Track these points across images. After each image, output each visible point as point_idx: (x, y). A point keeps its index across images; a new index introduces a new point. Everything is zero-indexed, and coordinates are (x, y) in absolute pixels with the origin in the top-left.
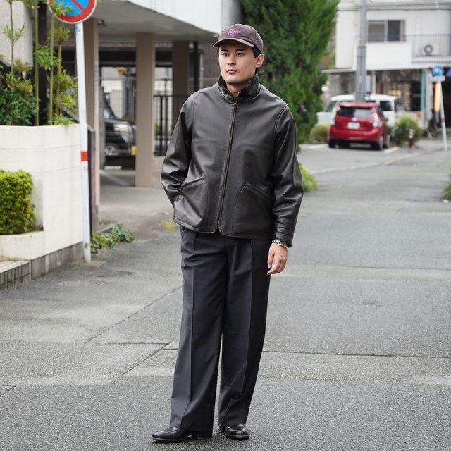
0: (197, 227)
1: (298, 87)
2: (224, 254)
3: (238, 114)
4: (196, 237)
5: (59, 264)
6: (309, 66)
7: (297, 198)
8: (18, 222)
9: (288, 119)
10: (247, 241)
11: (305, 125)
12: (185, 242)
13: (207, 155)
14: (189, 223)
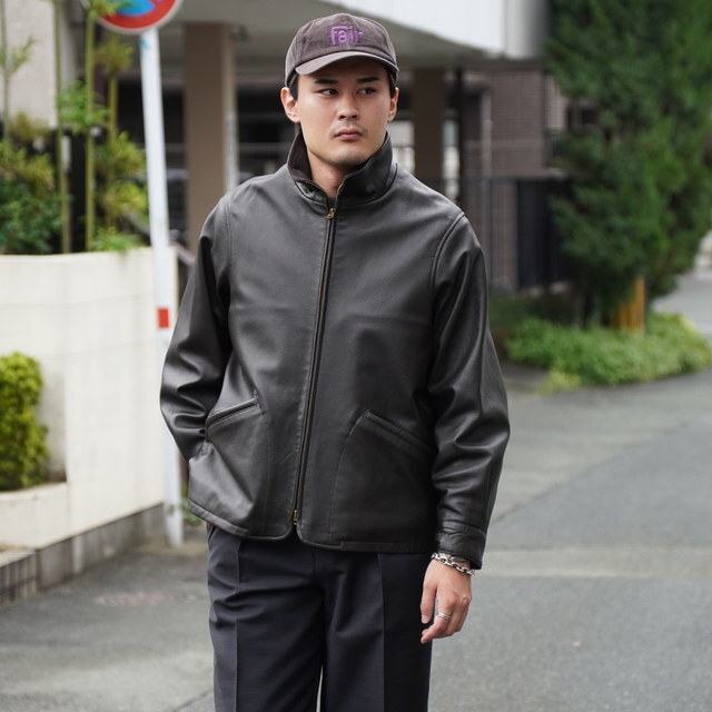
0: (242, 524)
1: (669, 156)
2: (315, 592)
3: (340, 242)
4: (242, 549)
6: (693, 112)
7: (491, 445)
9: (464, 249)
10: (370, 557)
12: (216, 561)
13: (265, 344)
14: (224, 516)
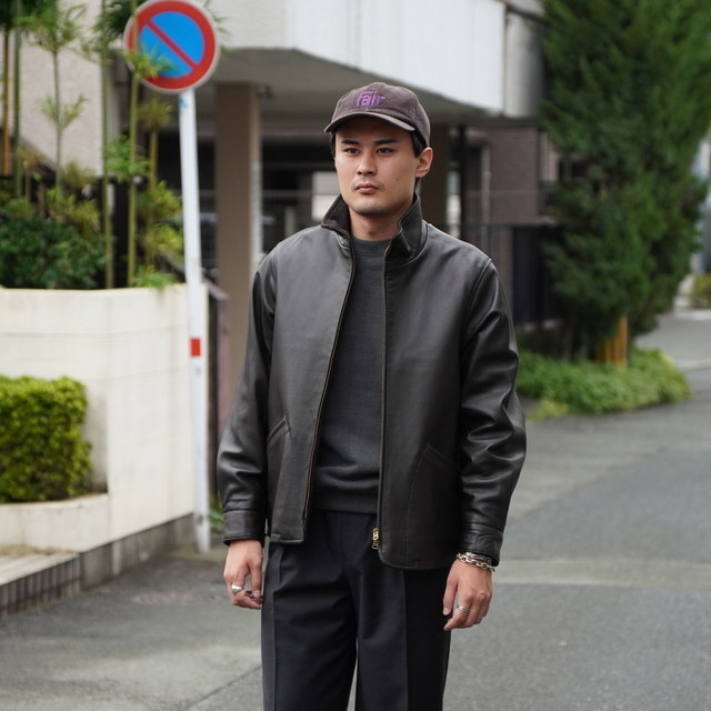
1: (651, 207)
5: (144, 556)
6: (674, 167)
7: (513, 459)
8: (56, 477)
11: (664, 279)
